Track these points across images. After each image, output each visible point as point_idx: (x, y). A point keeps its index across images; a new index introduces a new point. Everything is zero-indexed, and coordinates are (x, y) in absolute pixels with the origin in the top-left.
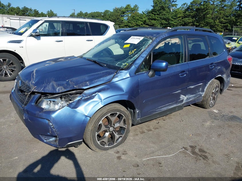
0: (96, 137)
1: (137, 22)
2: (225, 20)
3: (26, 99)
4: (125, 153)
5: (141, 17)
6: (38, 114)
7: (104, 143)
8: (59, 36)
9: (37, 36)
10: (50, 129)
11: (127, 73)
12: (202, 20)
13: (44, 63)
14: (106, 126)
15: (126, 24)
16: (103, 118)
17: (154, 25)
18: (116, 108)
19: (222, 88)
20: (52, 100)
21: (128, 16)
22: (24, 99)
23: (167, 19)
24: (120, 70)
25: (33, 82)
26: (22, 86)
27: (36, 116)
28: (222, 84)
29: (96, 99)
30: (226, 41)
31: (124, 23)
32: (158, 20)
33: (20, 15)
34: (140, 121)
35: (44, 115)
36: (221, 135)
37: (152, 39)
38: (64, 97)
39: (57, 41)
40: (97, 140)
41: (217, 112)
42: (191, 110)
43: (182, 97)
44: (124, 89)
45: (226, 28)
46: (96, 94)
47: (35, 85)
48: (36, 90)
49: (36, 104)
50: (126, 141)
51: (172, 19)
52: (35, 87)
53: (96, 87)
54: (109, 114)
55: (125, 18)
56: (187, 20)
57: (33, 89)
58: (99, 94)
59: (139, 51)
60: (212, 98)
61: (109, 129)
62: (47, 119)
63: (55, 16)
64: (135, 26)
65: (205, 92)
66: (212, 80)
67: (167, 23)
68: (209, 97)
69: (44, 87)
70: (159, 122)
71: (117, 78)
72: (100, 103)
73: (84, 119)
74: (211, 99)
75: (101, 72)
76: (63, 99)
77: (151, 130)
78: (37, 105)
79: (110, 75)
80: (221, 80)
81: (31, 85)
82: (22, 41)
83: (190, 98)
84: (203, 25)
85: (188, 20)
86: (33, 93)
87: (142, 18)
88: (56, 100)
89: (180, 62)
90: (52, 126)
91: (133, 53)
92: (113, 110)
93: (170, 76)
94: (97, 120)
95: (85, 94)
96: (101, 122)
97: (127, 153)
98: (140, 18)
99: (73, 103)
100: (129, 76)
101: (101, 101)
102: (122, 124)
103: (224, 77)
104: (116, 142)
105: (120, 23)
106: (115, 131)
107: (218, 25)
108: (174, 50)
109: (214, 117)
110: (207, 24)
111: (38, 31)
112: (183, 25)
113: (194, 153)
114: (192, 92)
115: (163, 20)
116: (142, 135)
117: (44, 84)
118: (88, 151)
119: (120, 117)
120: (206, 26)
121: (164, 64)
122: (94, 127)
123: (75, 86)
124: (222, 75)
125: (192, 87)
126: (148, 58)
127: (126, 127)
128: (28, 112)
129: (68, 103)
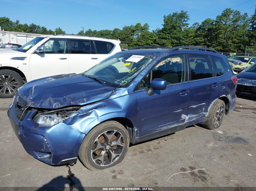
0: (91, 155)
1: (147, 41)
2: (238, 40)
3: (23, 114)
4: (121, 173)
5: (151, 35)
6: (33, 129)
7: (100, 162)
8: (64, 53)
9: (41, 53)
10: (44, 145)
11: (125, 90)
12: (213, 40)
13: (43, 80)
14: (102, 144)
15: (135, 43)
16: (99, 136)
17: (165, 44)
18: (113, 126)
19: (227, 109)
20: (48, 116)
21: (138, 34)
22: (20, 114)
23: (178, 39)
24: (119, 87)
25: (31, 98)
26: (19, 102)
27: (31, 131)
28: (227, 104)
29: (92, 115)
30: (238, 61)
31: (134, 42)
32: (168, 39)
33: (28, 32)
34: (138, 140)
35: (39, 130)
36: (223, 156)
37: (152, 58)
38: (60, 114)
39: (61, 59)
40: (92, 158)
41: (221, 133)
42: (195, 130)
43: (183, 116)
44: (121, 106)
45: (239, 48)
46: (92, 110)
47: (32, 100)
48: (33, 105)
49: (32, 119)
50: (123, 161)
51: (183, 38)
52: (32, 102)
53: (93, 104)
54: (106, 132)
55: (135, 37)
56: (198, 39)
57: (30, 105)
58: (96, 110)
59: (139, 70)
60: (216, 118)
61: (105, 147)
62: (42, 135)
63: (64, 33)
64: (145, 45)
65: (208, 112)
66: (216, 100)
67: (178, 42)
68: (213, 117)
69: (41, 103)
70: (159, 142)
71: (115, 95)
72: (96, 120)
73: (79, 136)
74: (216, 120)
75: (100, 89)
76: (59, 115)
77: (150, 150)
78: (33, 121)
79: (108, 92)
80: (226, 100)
81: (28, 101)
82: (25, 58)
83: (192, 118)
84: (215, 45)
85: (200, 39)
86: (30, 108)
87: (152, 37)
88: (52, 116)
89: (181, 81)
90: (47, 142)
91: (133, 71)
92: (110, 127)
93: (171, 95)
94: (93, 137)
95: (82, 111)
96: (97, 140)
97: (123, 173)
98: (150, 37)
99: (69, 119)
100: (128, 94)
101: (98, 118)
102: (119, 143)
103: (229, 97)
104: (113, 161)
105: (129, 42)
106: (111, 150)
107: (231, 45)
108: (176, 69)
109: (218, 138)
110: (220, 44)
111: (42, 48)
112: (195, 45)
113: (193, 174)
114: (194, 111)
115: (174, 39)
116: (141, 155)
117: (41, 100)
118: (83, 170)
119: (117, 134)
120: (218, 45)
121: (163, 82)
122: (89, 144)
123: (72, 103)
124: (226, 95)
125: (194, 106)
126: (147, 76)
127: (124, 146)
128: (23, 127)
129: (64, 119)
